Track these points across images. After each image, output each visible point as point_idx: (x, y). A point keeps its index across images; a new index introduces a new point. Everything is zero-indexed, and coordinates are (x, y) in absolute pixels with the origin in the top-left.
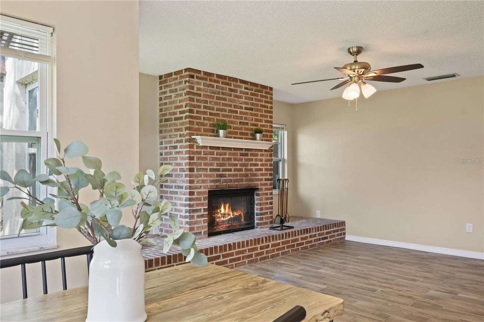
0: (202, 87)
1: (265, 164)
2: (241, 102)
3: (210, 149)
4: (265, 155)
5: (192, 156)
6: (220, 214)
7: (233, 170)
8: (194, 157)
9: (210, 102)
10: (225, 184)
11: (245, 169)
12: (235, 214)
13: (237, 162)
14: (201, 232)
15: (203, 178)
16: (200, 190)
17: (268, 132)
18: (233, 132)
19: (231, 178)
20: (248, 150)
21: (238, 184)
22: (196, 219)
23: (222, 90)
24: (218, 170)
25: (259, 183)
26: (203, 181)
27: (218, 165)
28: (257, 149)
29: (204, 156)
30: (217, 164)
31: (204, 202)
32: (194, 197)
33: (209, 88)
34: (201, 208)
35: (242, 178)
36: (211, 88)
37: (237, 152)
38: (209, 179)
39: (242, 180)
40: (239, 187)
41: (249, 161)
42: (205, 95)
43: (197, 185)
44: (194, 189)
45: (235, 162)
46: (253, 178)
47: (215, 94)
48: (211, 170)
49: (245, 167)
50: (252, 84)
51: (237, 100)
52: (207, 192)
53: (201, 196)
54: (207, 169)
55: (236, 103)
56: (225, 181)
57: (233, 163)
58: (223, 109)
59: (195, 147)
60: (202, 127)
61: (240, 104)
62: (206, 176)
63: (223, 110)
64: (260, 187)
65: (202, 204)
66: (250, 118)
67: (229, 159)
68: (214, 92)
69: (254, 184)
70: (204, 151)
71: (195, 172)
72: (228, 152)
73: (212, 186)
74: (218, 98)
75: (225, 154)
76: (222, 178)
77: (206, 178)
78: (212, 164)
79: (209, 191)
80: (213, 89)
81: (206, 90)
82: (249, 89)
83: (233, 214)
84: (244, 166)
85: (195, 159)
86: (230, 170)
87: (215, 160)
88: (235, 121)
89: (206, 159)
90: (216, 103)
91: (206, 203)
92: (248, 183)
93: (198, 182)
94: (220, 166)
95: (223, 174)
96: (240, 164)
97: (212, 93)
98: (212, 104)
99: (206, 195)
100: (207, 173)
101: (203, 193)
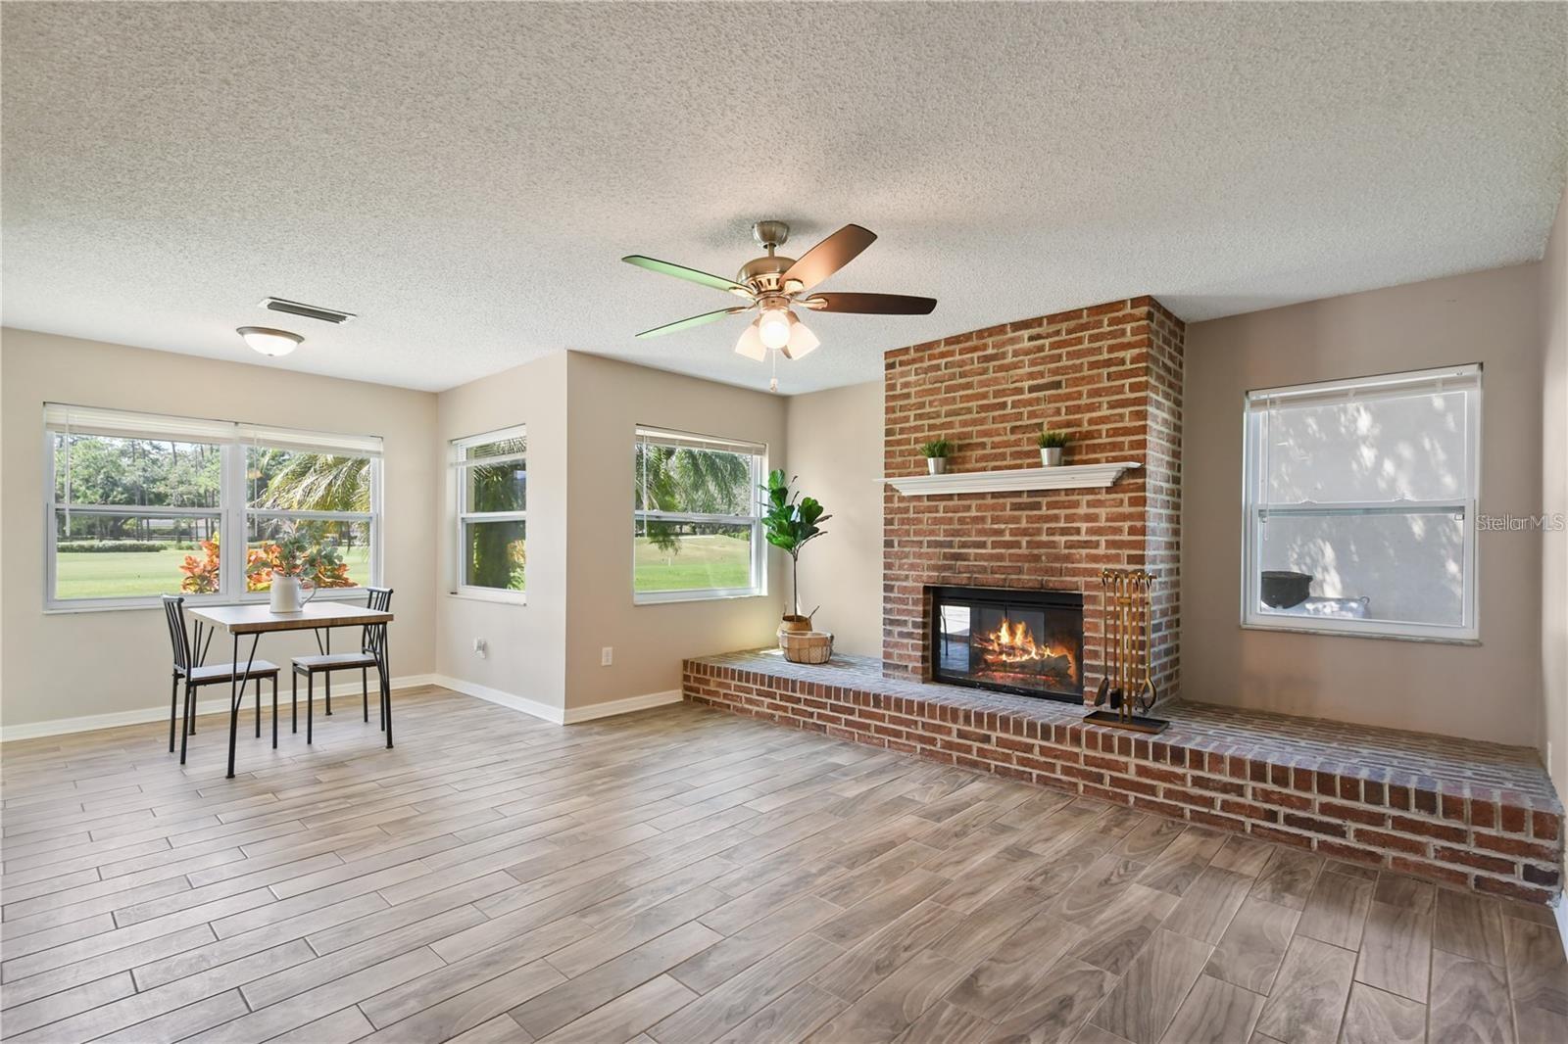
0: (912, 378)
1: (1110, 527)
2: (1015, 378)
3: (928, 500)
4: (1108, 503)
5: (889, 516)
6: (996, 645)
7: (989, 545)
8: (892, 519)
9: (931, 403)
10: (965, 575)
11: (1027, 542)
12: (1048, 652)
13: (1003, 526)
14: (906, 666)
15: (911, 560)
16: (904, 584)
17: (1123, 435)
18: (991, 454)
19: (985, 564)
20: (1041, 493)
21: (1005, 579)
22: (896, 639)
23: (961, 367)
24: (950, 545)
25: (1080, 580)
26: (912, 567)
27: (947, 533)
28: (1074, 489)
29: (915, 516)
30: (945, 531)
31: (915, 608)
32: (892, 595)
33: (929, 374)
34: (907, 618)
35: (1019, 564)
36: (934, 374)
37: (1001, 501)
38: (926, 562)
39: (1020, 571)
40: (1007, 585)
41: (1045, 522)
42: (919, 391)
43: (898, 572)
44: (892, 580)
45: (996, 526)
46: (1058, 565)
47: (942, 382)
48: (930, 544)
49: (1027, 538)
50: (1052, 319)
51: (1004, 378)
52: (921, 589)
53: (907, 596)
54: (921, 542)
55: (1002, 384)
56: (968, 569)
57: (990, 529)
58: (962, 409)
59: (896, 499)
60: (912, 458)
61: (1015, 382)
62: (920, 556)
63: (964, 412)
64: (1085, 593)
65: (909, 612)
66: (1050, 408)
67: (976, 520)
68: (942, 379)
69: (1062, 581)
70: (914, 507)
71: (896, 549)
72: (974, 503)
73: (930, 577)
74: (949, 390)
75: (968, 508)
76: (959, 563)
77: (918, 561)
78: (932, 533)
79: (925, 587)
80: (939, 373)
81: (921, 382)
82: (1044, 335)
83: (1040, 652)
84: (1025, 535)
85: (896, 523)
86: (983, 545)
87: (941, 524)
88: (997, 429)
89: (919, 521)
90: (945, 402)
91: (918, 612)
92: (1040, 578)
93: (901, 567)
94: (953, 536)
95: (960, 554)
96: (1011, 529)
97: (935, 382)
98: (936, 407)
99: (919, 593)
100: (922, 550)
101: (913, 590)
